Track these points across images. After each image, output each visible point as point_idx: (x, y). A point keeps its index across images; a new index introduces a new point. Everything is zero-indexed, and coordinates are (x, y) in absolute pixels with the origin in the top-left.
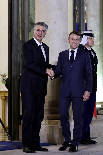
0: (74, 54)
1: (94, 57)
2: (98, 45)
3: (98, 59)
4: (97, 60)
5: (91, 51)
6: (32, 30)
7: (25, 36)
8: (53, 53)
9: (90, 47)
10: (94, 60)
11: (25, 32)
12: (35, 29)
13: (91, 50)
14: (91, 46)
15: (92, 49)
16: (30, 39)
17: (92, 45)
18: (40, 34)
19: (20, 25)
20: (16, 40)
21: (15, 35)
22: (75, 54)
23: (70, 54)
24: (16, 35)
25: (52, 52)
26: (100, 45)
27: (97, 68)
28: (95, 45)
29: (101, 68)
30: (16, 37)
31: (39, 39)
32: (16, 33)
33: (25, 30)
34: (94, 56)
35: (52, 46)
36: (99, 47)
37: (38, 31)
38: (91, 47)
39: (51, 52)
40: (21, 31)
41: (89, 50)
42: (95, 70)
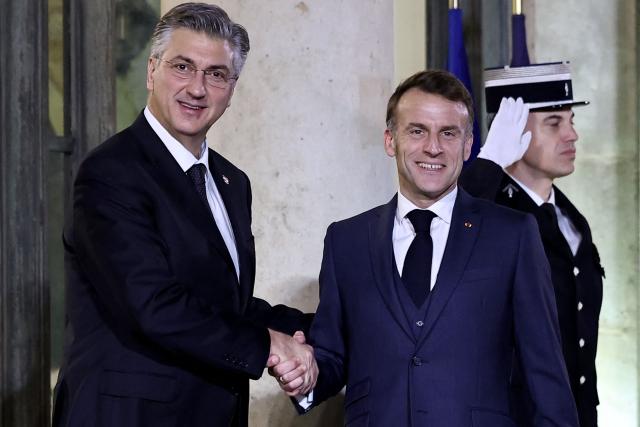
0: (434, 235)
1: (574, 249)
2: (608, 168)
3: (603, 264)
4: (601, 272)
5: (558, 211)
6: (134, 64)
7: (91, 104)
8: (285, 222)
9: (546, 183)
10: (576, 271)
11: (91, 78)
12: (157, 57)
13: (552, 201)
14: (552, 175)
15: (560, 196)
16: (123, 123)
17: (563, 170)
18: (197, 92)
19: (56, 22)
20: (23, 128)
21: (15, 96)
22: (440, 232)
23: (403, 237)
24: (21, 99)
25: (280, 219)
26: (620, 167)
27: (601, 330)
28: (587, 164)
29: (625, 330)
30: (22, 108)
31: (187, 125)
32: (22, 81)
33: (90, 65)
34: (573, 241)
35: (277, 174)
36: (610, 182)
37: (182, 67)
38: (559, 183)
39: (275, 219)
40: (56, 69)
41: (539, 201)
42: (582, 343)
